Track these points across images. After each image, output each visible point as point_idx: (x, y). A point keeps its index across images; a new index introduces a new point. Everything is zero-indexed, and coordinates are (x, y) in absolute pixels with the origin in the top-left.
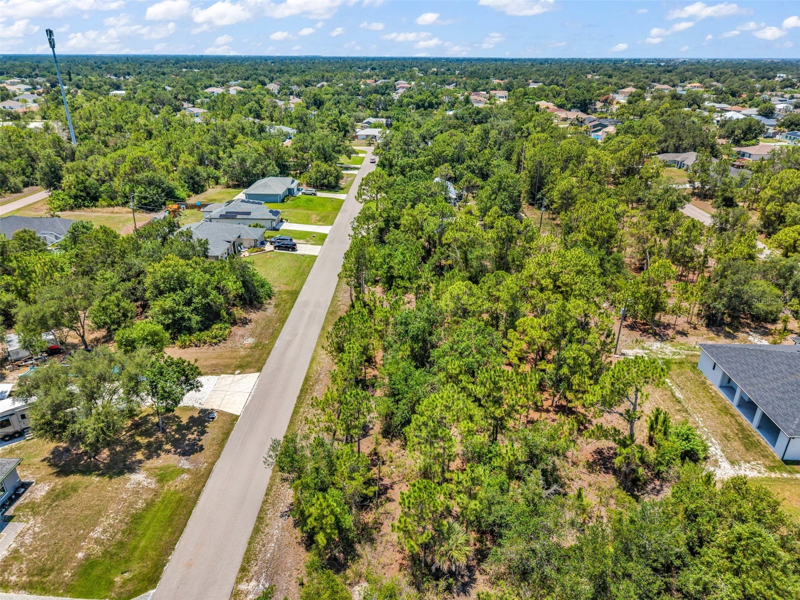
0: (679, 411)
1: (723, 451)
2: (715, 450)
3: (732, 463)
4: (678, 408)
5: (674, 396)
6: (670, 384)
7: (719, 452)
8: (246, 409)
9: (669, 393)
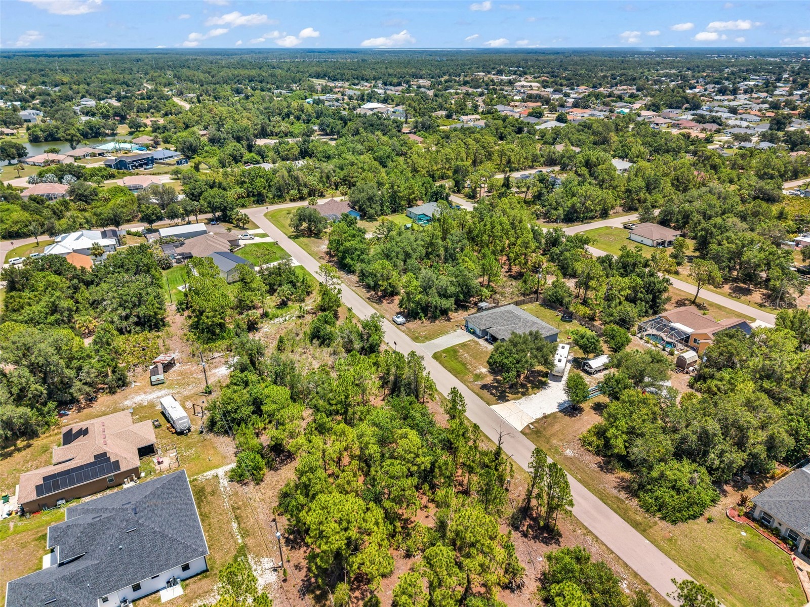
0: (238, 508)
1: (219, 483)
2: (224, 482)
3: (217, 476)
4: (238, 511)
5: (239, 524)
6: (239, 537)
7: (221, 481)
8: (493, 411)
9: (242, 525)
